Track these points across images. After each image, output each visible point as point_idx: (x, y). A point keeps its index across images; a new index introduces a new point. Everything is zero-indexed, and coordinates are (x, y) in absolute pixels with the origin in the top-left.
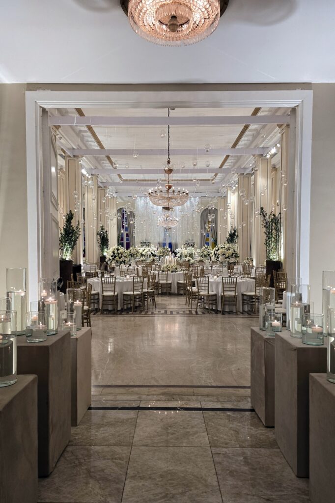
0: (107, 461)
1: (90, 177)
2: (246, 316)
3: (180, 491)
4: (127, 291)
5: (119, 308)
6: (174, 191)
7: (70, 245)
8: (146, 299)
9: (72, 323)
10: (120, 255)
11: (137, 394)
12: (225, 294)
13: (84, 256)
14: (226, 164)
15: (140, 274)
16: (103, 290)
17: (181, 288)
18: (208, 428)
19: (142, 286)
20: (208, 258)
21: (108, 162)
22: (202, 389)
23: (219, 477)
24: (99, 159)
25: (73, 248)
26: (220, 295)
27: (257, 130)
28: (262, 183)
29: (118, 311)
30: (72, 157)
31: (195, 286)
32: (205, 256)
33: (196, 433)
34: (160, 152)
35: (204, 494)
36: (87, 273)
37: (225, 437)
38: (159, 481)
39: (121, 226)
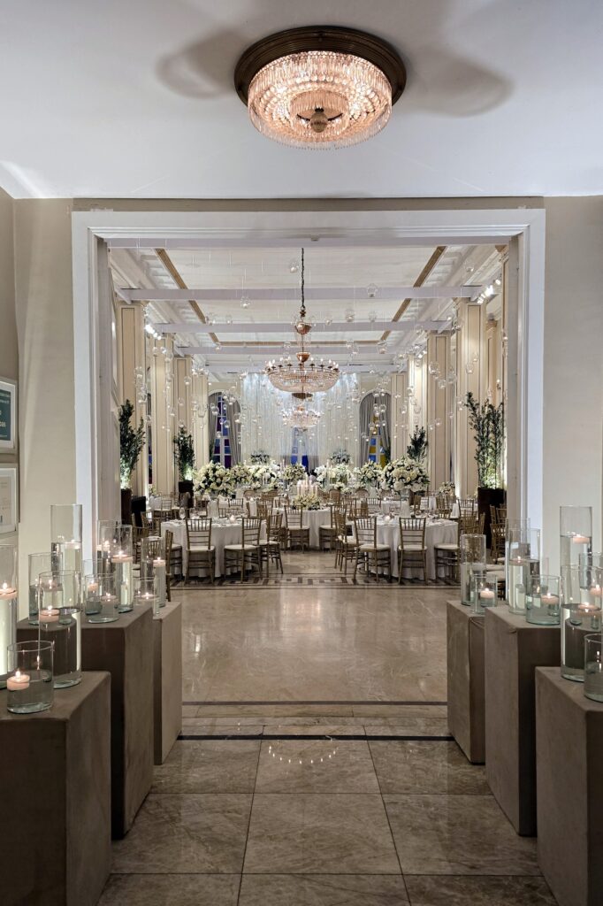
0: (216, 814)
1: (160, 338)
2: (442, 587)
3: (334, 855)
4: (231, 544)
5: (217, 575)
6: (312, 365)
7: (126, 462)
8: (266, 558)
9: (151, 595)
10: (219, 480)
11: (257, 715)
12: (406, 547)
13: (150, 482)
14: (405, 314)
15: (254, 513)
16: (189, 543)
17: (327, 538)
18: (378, 767)
19: (259, 534)
20: (374, 483)
21: (192, 310)
22: (368, 707)
23: (396, 837)
24: (177, 306)
25: (132, 467)
26: (396, 550)
27: (460, 253)
28: (470, 348)
29: (215, 579)
30: (129, 303)
31: (351, 535)
32: (370, 480)
33: (358, 772)
34: (286, 294)
35: (372, 860)
36: (155, 511)
37: (405, 779)
38: (301, 843)
39: (215, 425)
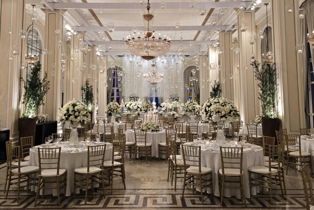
1: (75, 33)
4: (79, 168)
5: (68, 194)
6: (154, 38)
7: (34, 100)
12: (226, 172)
16: (40, 169)
26: (216, 172)
29: (66, 198)
30: (53, 10)
32: (190, 111)
